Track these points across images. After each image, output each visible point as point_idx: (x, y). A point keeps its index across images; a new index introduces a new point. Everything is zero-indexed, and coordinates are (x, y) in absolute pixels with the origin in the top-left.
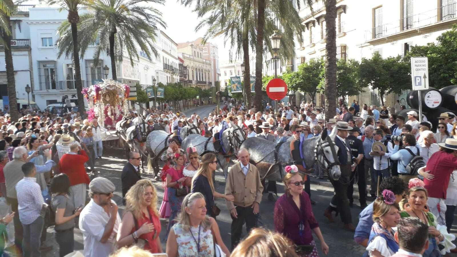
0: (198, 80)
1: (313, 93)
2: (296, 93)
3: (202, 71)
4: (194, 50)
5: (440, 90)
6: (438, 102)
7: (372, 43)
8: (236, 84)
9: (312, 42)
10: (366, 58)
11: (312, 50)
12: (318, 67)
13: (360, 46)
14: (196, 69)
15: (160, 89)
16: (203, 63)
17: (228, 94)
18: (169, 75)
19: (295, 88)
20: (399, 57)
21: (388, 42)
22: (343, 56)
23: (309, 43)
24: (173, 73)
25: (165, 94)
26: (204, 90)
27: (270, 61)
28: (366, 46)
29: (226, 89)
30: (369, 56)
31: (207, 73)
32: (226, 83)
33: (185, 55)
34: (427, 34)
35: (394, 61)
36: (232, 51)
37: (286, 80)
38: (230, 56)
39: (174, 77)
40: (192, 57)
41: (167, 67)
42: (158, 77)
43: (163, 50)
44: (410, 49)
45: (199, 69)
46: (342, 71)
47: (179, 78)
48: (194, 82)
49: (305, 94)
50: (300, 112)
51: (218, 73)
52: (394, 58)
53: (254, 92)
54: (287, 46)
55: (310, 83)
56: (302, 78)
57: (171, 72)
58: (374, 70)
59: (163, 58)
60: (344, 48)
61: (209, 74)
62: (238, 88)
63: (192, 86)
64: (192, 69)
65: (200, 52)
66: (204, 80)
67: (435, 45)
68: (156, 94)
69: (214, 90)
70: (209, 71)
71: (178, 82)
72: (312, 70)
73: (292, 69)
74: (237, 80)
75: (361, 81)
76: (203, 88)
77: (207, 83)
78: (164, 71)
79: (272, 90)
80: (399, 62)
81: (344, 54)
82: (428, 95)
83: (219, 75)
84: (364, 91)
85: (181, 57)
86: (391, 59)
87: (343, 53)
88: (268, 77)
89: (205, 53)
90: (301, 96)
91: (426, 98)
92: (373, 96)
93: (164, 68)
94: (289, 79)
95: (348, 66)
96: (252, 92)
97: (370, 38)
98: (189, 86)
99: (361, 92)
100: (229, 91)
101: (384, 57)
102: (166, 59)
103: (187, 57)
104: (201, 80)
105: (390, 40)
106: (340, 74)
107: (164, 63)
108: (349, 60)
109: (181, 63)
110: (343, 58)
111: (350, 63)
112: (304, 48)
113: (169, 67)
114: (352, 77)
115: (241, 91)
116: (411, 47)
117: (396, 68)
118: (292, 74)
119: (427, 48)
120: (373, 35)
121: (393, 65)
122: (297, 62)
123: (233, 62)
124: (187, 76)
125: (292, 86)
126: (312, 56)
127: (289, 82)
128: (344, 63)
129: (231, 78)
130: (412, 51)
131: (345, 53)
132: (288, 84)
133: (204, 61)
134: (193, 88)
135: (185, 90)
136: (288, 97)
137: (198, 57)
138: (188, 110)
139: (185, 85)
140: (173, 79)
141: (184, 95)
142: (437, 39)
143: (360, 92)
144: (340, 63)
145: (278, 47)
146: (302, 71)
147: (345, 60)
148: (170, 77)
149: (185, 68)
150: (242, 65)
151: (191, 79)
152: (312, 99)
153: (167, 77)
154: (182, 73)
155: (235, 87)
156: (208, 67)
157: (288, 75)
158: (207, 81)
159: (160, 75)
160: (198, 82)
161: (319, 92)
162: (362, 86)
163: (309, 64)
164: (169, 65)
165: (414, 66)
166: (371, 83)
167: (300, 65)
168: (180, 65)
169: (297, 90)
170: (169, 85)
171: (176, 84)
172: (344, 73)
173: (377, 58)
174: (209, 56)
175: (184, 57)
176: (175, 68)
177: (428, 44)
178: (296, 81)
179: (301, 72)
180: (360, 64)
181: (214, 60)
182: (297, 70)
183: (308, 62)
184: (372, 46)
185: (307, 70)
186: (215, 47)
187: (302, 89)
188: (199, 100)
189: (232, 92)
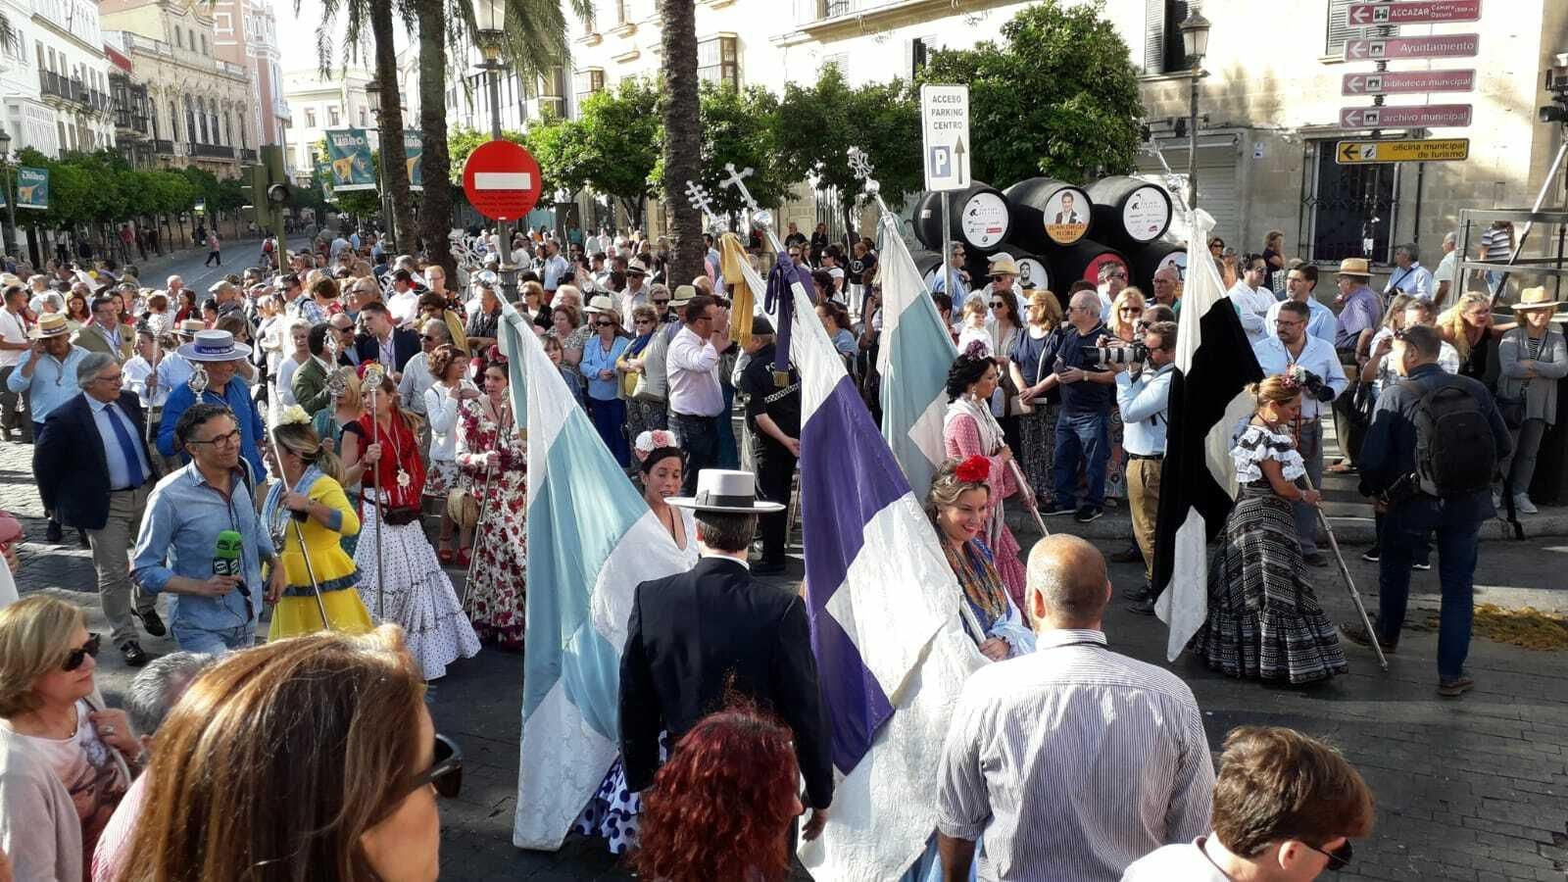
0: (199, 140)
1: (636, 200)
2: (580, 198)
3: (213, 106)
4: (175, 20)
5: (1005, 192)
6: (999, 230)
7: (820, 33)
8: (351, 158)
9: (627, 20)
10: (798, 85)
11: (627, 45)
12: (647, 110)
13: (782, 42)
14: (188, 98)
15: (29, 175)
16: (216, 74)
17: (322, 195)
18: (68, 119)
19: (574, 180)
20: (897, 85)
21: (865, 32)
22: (729, 74)
23: (615, 22)
24: (87, 111)
25: (53, 194)
26: (224, 181)
27: (481, 78)
28: (800, 42)
29: (316, 180)
30: (809, 81)
31: (234, 113)
32: (315, 156)
33: (137, 41)
34: (978, 14)
35: (883, 98)
36: (327, 32)
37: (543, 152)
38: (323, 52)
39: (93, 125)
40: (164, 50)
41: (58, 87)
42: (17, 126)
43: (36, 18)
44: (929, 57)
45: (200, 99)
46: (725, 125)
47: (112, 130)
48: (180, 151)
49: (610, 202)
50: (591, 264)
51: (281, 114)
52: (882, 86)
53: (421, 189)
54: (538, 27)
55: (623, 163)
56: (597, 146)
57: (78, 106)
58: (822, 125)
59: (39, 49)
60: (731, 44)
61: (241, 116)
62: (361, 175)
63: (171, 165)
64: (171, 98)
65: (198, 30)
66: (223, 143)
67: (999, 49)
68: (15, 194)
69: (261, 179)
70: (242, 107)
71: (109, 148)
72: (629, 118)
73: (563, 109)
74: (353, 141)
75: (784, 161)
76: (221, 175)
77: (237, 154)
78: (46, 103)
79: (485, 181)
80: (897, 100)
81: (731, 66)
82: (971, 206)
83: (287, 122)
84: (795, 197)
85: (119, 47)
86: (872, 89)
87: (729, 64)
88: (475, 135)
89: (224, 36)
90: (597, 209)
91: (966, 217)
92: (823, 210)
93: (44, 91)
94: (552, 146)
95: (744, 110)
96: (413, 188)
97: (810, 17)
98: (161, 165)
99: (788, 199)
100: (325, 185)
101: (855, 81)
102: (52, 54)
103: (145, 50)
104: (211, 142)
105: (870, 26)
106: (719, 135)
107: (42, 70)
108: (747, 90)
109: (121, 71)
110: (730, 82)
111: (749, 99)
112: (599, 38)
113: (65, 89)
114: (757, 145)
115: (373, 186)
116: (932, 51)
117: (886, 120)
118: (562, 129)
119: (975, 56)
120: (819, 8)
121: (879, 111)
122: (579, 87)
123: (336, 75)
124: (149, 123)
125: (563, 171)
126: (629, 69)
127: (552, 158)
128: (732, 99)
129: (329, 133)
130: (932, 64)
131: (734, 65)
132: (550, 165)
133: (220, 65)
134: (177, 171)
135: (143, 179)
136: (553, 210)
137: (193, 49)
138: (162, 260)
139: (140, 159)
140: (86, 134)
141: (139, 200)
142: (1003, 31)
143: (782, 198)
144: (717, 97)
145: (499, 25)
146: (595, 118)
147: (736, 90)
148: (71, 127)
149: (140, 91)
150: (370, 89)
151: (166, 134)
152: (632, 221)
153: (61, 125)
154: (126, 111)
155: (347, 171)
156: (237, 93)
157: (548, 132)
158: (237, 144)
159: (26, 119)
160: (197, 150)
161: (656, 196)
162: (787, 180)
163: (617, 97)
164: (64, 79)
165: (929, 113)
166: (815, 170)
167: (585, 98)
168: (114, 79)
169: (582, 186)
170: (69, 157)
171: (100, 154)
172: (733, 132)
173: (831, 86)
174: (239, 51)
175: (132, 49)
176: (94, 92)
177: (979, 45)
178: (575, 155)
179: (593, 123)
180: (780, 102)
181: (263, 66)
182: (577, 115)
183: (613, 88)
184: (817, 44)
185: (611, 115)
186: (262, 13)
187: (601, 184)
188: (207, 219)
189: (336, 189)
